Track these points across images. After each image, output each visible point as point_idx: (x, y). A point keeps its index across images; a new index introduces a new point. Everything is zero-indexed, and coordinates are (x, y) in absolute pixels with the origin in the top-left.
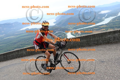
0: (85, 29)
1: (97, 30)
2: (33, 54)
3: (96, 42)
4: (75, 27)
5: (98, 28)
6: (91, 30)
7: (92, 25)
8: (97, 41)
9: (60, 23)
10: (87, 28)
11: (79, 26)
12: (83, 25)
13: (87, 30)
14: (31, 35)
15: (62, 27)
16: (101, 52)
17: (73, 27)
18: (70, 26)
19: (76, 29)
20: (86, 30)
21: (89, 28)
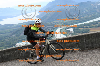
0: (79, 25)
1: (95, 27)
2: (5, 61)
3: (90, 45)
4: (66, 23)
5: (97, 24)
6: (87, 27)
7: (89, 20)
8: (92, 43)
9: (45, 17)
10: (82, 25)
11: (71, 22)
12: (77, 21)
13: (82, 26)
14: (4, 33)
15: (48, 23)
16: (96, 58)
17: (63, 23)
18: (58, 22)
19: (67, 25)
20: (80, 27)
21: (85, 25)
